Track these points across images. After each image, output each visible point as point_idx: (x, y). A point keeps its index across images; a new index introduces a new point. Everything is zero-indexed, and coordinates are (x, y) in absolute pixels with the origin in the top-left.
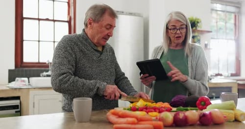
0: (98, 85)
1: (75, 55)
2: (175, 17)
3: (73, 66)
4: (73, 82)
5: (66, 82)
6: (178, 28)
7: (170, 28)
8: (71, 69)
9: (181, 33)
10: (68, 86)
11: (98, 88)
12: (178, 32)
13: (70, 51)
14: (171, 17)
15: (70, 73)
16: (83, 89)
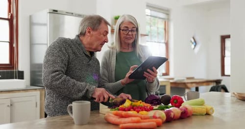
0: (87, 87)
1: (69, 56)
2: (127, 19)
3: (65, 65)
4: (65, 80)
5: (58, 79)
6: (130, 29)
7: (122, 28)
8: (64, 68)
9: (132, 35)
10: (59, 84)
11: (87, 90)
12: (130, 33)
13: (64, 51)
14: (125, 19)
15: (62, 72)
16: (73, 88)
